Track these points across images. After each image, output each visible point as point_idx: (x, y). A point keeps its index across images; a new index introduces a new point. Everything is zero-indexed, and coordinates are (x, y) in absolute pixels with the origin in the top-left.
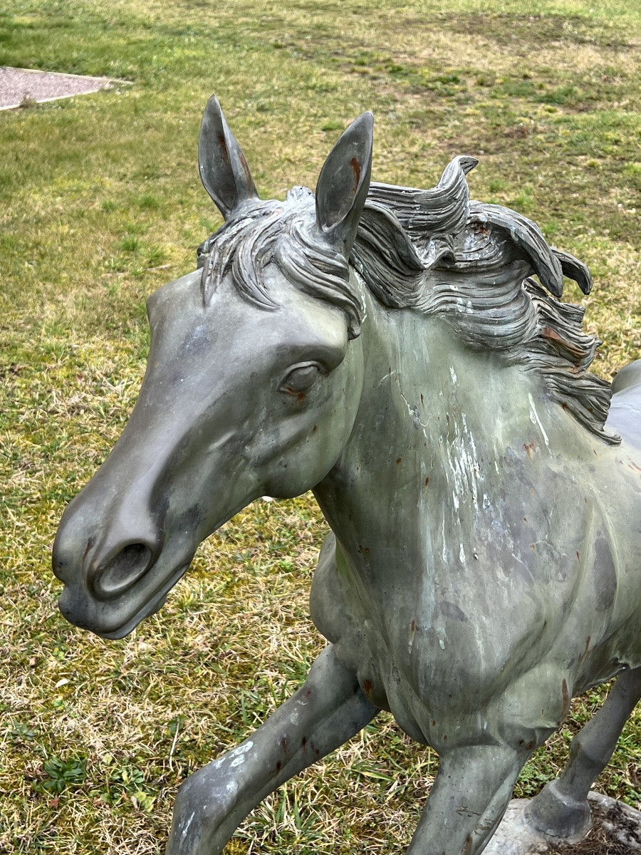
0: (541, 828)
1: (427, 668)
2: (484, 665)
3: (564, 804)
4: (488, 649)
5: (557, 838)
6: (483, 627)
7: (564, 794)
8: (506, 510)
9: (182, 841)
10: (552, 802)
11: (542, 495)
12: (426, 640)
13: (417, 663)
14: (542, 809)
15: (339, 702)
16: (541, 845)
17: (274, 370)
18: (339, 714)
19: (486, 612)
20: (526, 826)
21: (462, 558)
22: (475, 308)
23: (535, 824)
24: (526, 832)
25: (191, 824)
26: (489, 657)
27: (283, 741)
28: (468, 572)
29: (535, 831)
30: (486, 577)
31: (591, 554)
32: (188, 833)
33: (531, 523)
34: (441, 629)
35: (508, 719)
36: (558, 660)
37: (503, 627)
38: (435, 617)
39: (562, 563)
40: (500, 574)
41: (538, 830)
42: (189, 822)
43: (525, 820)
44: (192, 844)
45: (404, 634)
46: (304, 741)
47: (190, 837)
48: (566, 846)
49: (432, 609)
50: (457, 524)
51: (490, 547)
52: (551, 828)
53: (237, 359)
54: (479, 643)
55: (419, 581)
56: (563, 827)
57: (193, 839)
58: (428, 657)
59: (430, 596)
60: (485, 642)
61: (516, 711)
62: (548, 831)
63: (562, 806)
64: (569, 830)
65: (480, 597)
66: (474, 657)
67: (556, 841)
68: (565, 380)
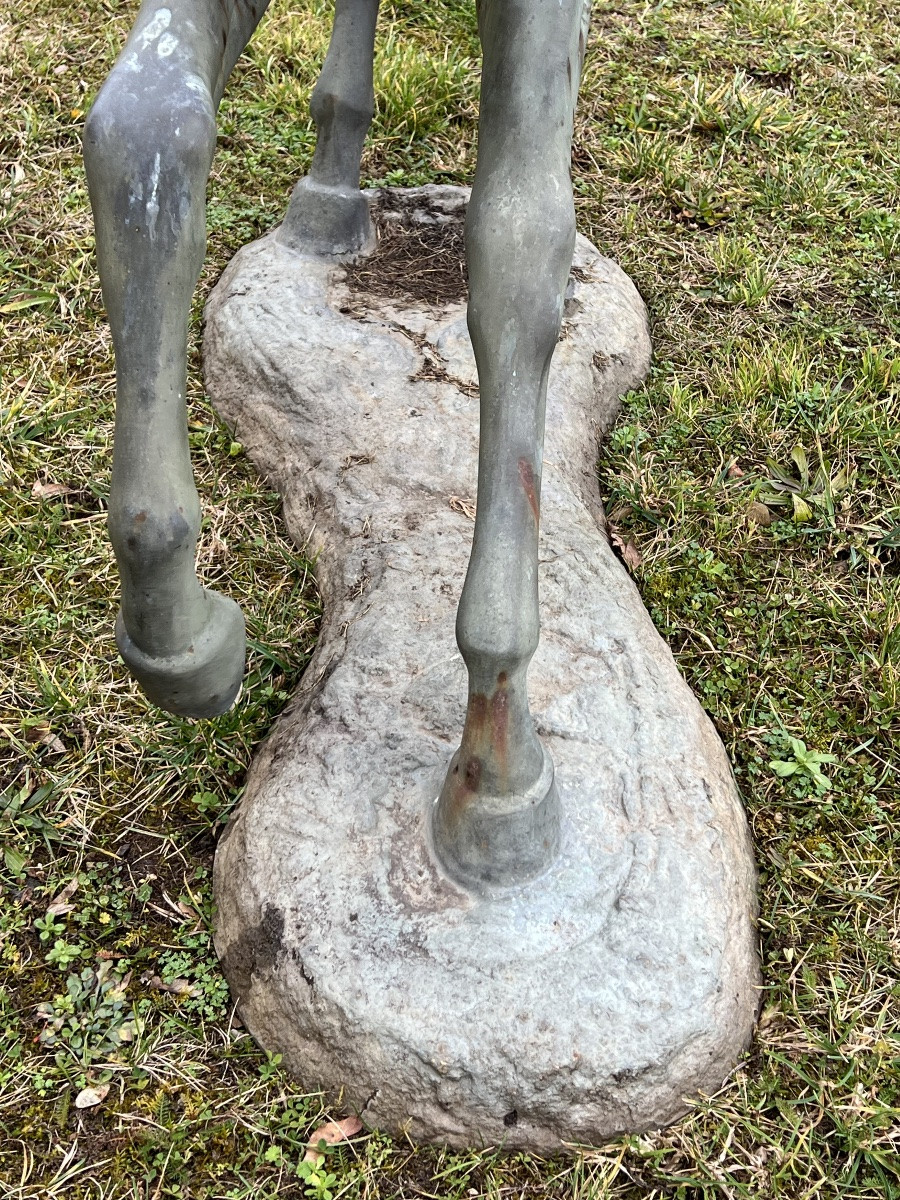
0: (323, 250)
3: (342, 198)
5: (348, 255)
7: (335, 184)
9: (151, 224)
10: (324, 204)
14: (312, 223)
16: (336, 272)
20: (301, 257)
23: (312, 249)
24: (307, 265)
25: (162, 180)
29: (317, 258)
32: (160, 202)
41: (322, 254)
42: (155, 178)
43: (293, 252)
44: (178, 220)
47: (168, 205)
48: (364, 261)
52: (337, 243)
56: (351, 234)
57: (176, 209)
62: (335, 250)
63: (340, 202)
64: (357, 237)
67: (349, 259)
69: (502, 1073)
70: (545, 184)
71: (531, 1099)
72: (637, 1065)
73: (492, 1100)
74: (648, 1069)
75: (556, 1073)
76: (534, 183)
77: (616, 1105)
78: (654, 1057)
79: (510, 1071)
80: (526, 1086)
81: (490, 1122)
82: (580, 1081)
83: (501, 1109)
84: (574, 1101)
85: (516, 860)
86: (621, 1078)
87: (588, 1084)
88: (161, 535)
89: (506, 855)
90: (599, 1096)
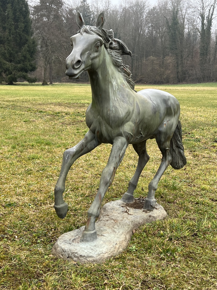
1: (112, 117)
2: (121, 115)
4: (122, 113)
6: (120, 110)
8: (122, 94)
9: (66, 160)
10: (126, 195)
11: (127, 93)
12: (111, 112)
13: (110, 116)
14: (124, 197)
15: (92, 140)
17: (95, 42)
18: (92, 142)
19: (121, 107)
21: (116, 99)
22: (115, 55)
24: (121, 202)
26: (122, 114)
27: (82, 145)
28: (117, 101)
29: (123, 202)
30: (120, 103)
31: (136, 105)
33: (125, 96)
34: (114, 110)
35: (125, 131)
36: (132, 122)
37: (124, 110)
38: (112, 107)
39: (131, 104)
40: (122, 103)
41: (124, 201)
42: (67, 156)
45: (107, 112)
46: (86, 146)
49: (112, 106)
50: (114, 93)
51: (120, 98)
53: (89, 40)
54: (120, 112)
55: (109, 101)
56: (129, 200)
57: (68, 159)
58: (112, 115)
59: (111, 104)
60: (121, 112)
61: (126, 129)
62: (126, 201)
64: (130, 201)
65: (119, 105)
66: (120, 114)
68: (127, 78)
69: (69, 252)
70: (110, 167)
71: (70, 255)
72: (83, 255)
73: (67, 255)
74: (84, 256)
75: (74, 253)
76: (109, 167)
77: (80, 260)
78: (86, 255)
79: (70, 252)
80: (70, 254)
81: (66, 257)
82: (76, 254)
83: (67, 256)
84: (75, 257)
85: (86, 239)
86: (81, 256)
87: (77, 255)
88: (58, 189)
89: (85, 238)
90: (78, 257)
